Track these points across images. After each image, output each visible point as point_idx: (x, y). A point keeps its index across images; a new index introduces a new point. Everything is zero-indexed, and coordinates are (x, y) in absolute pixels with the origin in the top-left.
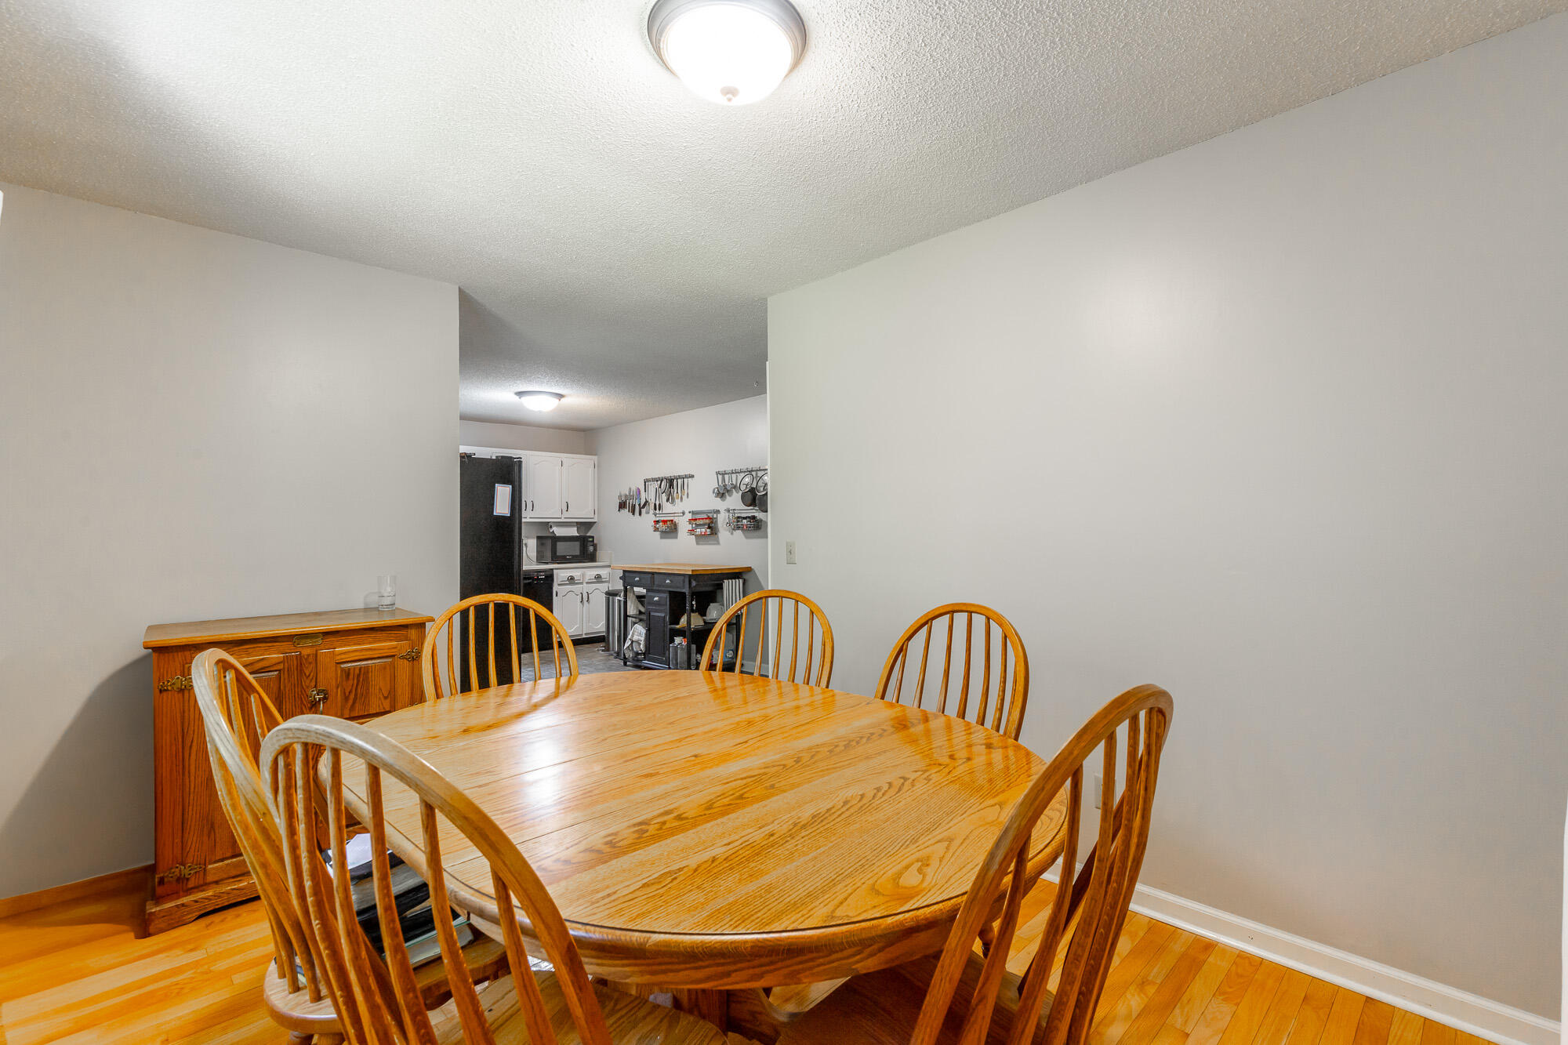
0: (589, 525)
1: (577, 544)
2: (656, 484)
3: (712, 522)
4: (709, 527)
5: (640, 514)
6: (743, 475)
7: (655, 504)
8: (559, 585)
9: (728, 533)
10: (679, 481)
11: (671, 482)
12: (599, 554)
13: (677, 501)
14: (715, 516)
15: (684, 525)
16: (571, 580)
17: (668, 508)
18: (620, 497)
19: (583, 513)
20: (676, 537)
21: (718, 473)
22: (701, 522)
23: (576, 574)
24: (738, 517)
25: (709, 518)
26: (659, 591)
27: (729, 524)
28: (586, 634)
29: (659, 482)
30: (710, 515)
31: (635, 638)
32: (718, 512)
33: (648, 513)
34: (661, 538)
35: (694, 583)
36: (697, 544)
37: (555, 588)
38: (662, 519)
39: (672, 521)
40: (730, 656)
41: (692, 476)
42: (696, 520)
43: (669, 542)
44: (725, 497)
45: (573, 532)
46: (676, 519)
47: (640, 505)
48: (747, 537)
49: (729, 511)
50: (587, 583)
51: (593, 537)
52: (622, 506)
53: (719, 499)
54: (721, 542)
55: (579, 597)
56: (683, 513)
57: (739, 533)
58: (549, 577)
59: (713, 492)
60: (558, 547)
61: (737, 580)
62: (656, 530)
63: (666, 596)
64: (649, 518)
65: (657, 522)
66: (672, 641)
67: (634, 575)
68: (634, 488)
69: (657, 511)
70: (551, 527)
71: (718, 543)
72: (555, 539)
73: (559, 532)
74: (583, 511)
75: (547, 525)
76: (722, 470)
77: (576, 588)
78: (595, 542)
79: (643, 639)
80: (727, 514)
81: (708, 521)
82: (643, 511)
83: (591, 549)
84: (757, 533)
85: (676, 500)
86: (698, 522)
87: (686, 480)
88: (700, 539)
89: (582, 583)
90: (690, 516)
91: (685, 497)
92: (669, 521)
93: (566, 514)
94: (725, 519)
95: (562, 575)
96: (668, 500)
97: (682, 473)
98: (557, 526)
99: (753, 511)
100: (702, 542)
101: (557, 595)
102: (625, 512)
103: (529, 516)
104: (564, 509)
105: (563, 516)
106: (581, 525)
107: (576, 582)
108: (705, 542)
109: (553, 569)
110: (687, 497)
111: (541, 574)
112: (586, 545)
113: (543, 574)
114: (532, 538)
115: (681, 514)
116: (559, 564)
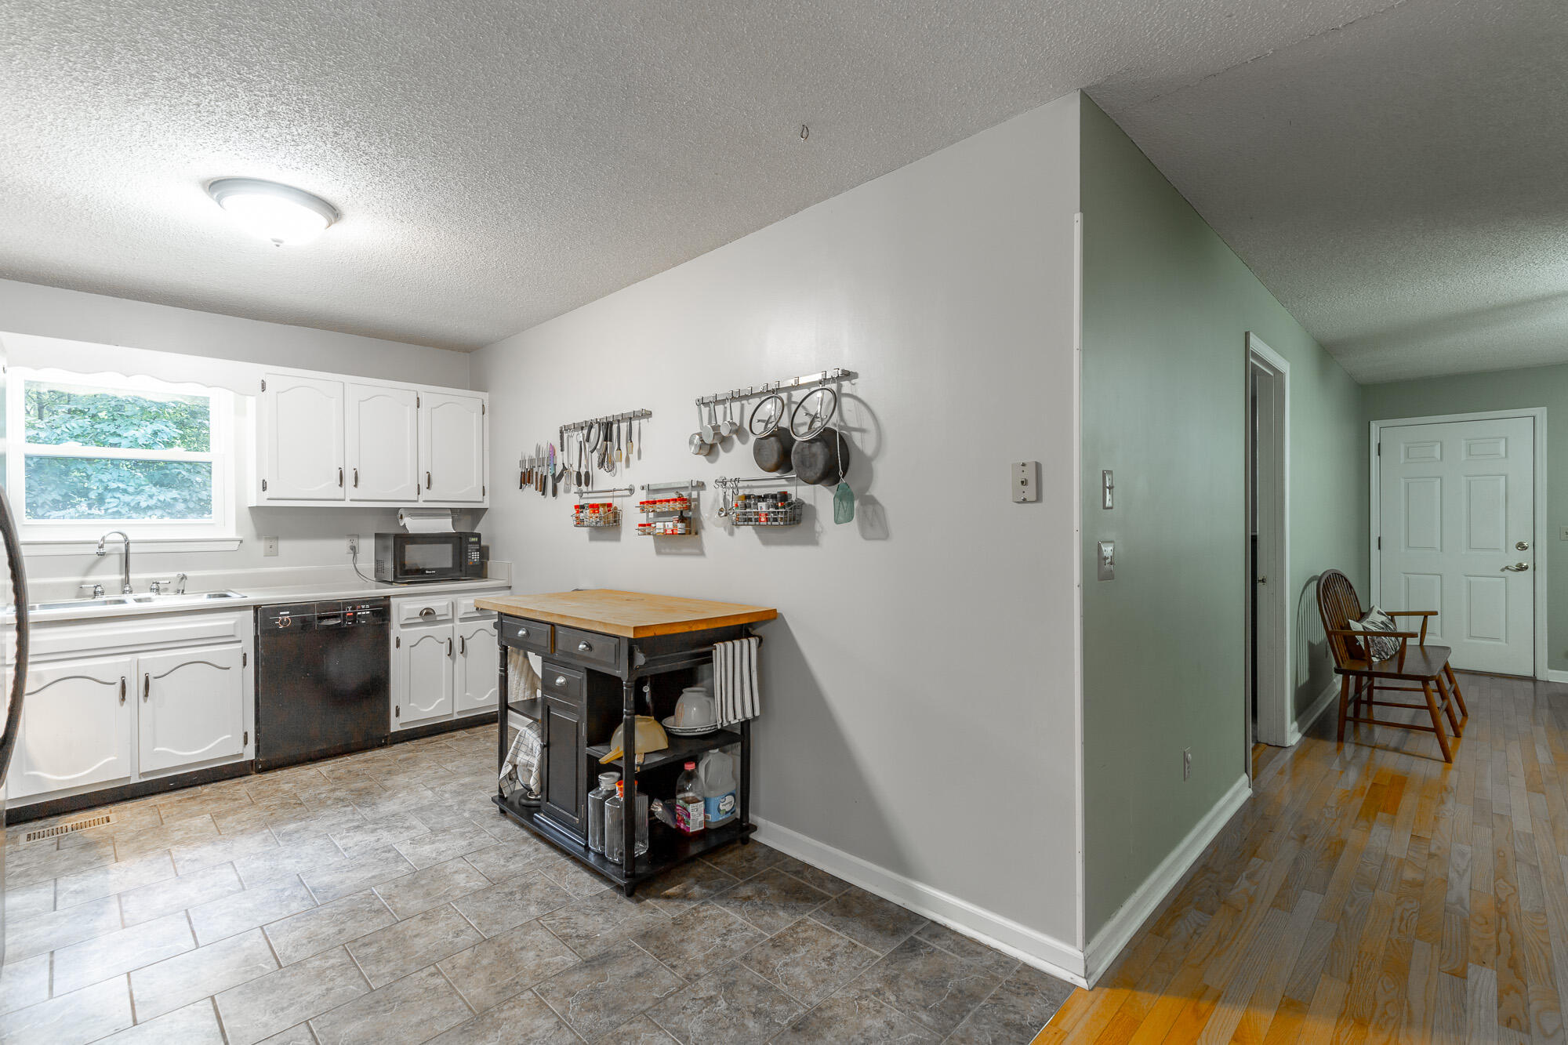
0: (476, 514)
1: (449, 548)
2: (579, 436)
3: (689, 508)
4: (682, 519)
5: (555, 493)
6: (756, 401)
7: (579, 474)
8: (403, 626)
9: (722, 533)
10: (624, 426)
11: (606, 428)
12: (491, 564)
13: (620, 465)
14: (694, 494)
15: (632, 516)
16: (428, 614)
17: (603, 480)
18: (522, 462)
19: (462, 492)
20: (617, 539)
21: (702, 403)
22: (665, 507)
23: (439, 604)
24: (748, 497)
25: (681, 499)
26: (566, 665)
27: (724, 511)
28: (459, 713)
29: (585, 432)
30: (685, 494)
31: (522, 758)
32: (701, 486)
33: (567, 491)
34: (592, 539)
35: (640, 659)
36: (659, 552)
37: (395, 631)
38: (592, 502)
39: (609, 505)
40: (728, 808)
41: (647, 415)
42: (654, 502)
43: (605, 547)
44: (718, 454)
45: (445, 525)
46: (616, 503)
47: (553, 475)
48: (766, 542)
49: (724, 483)
50: (462, 620)
51: (479, 536)
52: (526, 478)
53: (702, 458)
54: (706, 551)
55: (445, 647)
56: (631, 490)
57: (747, 532)
58: (381, 610)
59: (691, 442)
60: (406, 549)
61: (745, 641)
62: (579, 523)
63: (581, 676)
64: (570, 497)
65: (580, 508)
66: (593, 784)
68: (545, 447)
69: (584, 488)
70: (401, 518)
71: (702, 554)
72: (403, 540)
73: (415, 525)
74: (460, 489)
75: (394, 513)
76: (708, 394)
77: (441, 631)
78: (483, 543)
79: (535, 761)
80: (721, 491)
81: (678, 506)
82: (561, 485)
83: (475, 556)
84: (793, 532)
85: (618, 464)
86: (659, 507)
87: (635, 423)
88: (665, 541)
89: (452, 620)
90: (643, 496)
91: (634, 457)
92: (603, 505)
93: (426, 494)
94: (716, 501)
95: (407, 607)
96: (601, 464)
97: (627, 409)
98: (412, 515)
99: (783, 482)
100: (668, 551)
101: (398, 645)
102: (531, 489)
103: (350, 496)
104: (424, 485)
105: (422, 497)
106: (456, 514)
107: (438, 618)
108: (674, 551)
109: (389, 597)
110: (639, 458)
111: (363, 607)
112: (467, 548)
113: (368, 606)
114: (366, 536)
115: (627, 493)
116: (405, 585)
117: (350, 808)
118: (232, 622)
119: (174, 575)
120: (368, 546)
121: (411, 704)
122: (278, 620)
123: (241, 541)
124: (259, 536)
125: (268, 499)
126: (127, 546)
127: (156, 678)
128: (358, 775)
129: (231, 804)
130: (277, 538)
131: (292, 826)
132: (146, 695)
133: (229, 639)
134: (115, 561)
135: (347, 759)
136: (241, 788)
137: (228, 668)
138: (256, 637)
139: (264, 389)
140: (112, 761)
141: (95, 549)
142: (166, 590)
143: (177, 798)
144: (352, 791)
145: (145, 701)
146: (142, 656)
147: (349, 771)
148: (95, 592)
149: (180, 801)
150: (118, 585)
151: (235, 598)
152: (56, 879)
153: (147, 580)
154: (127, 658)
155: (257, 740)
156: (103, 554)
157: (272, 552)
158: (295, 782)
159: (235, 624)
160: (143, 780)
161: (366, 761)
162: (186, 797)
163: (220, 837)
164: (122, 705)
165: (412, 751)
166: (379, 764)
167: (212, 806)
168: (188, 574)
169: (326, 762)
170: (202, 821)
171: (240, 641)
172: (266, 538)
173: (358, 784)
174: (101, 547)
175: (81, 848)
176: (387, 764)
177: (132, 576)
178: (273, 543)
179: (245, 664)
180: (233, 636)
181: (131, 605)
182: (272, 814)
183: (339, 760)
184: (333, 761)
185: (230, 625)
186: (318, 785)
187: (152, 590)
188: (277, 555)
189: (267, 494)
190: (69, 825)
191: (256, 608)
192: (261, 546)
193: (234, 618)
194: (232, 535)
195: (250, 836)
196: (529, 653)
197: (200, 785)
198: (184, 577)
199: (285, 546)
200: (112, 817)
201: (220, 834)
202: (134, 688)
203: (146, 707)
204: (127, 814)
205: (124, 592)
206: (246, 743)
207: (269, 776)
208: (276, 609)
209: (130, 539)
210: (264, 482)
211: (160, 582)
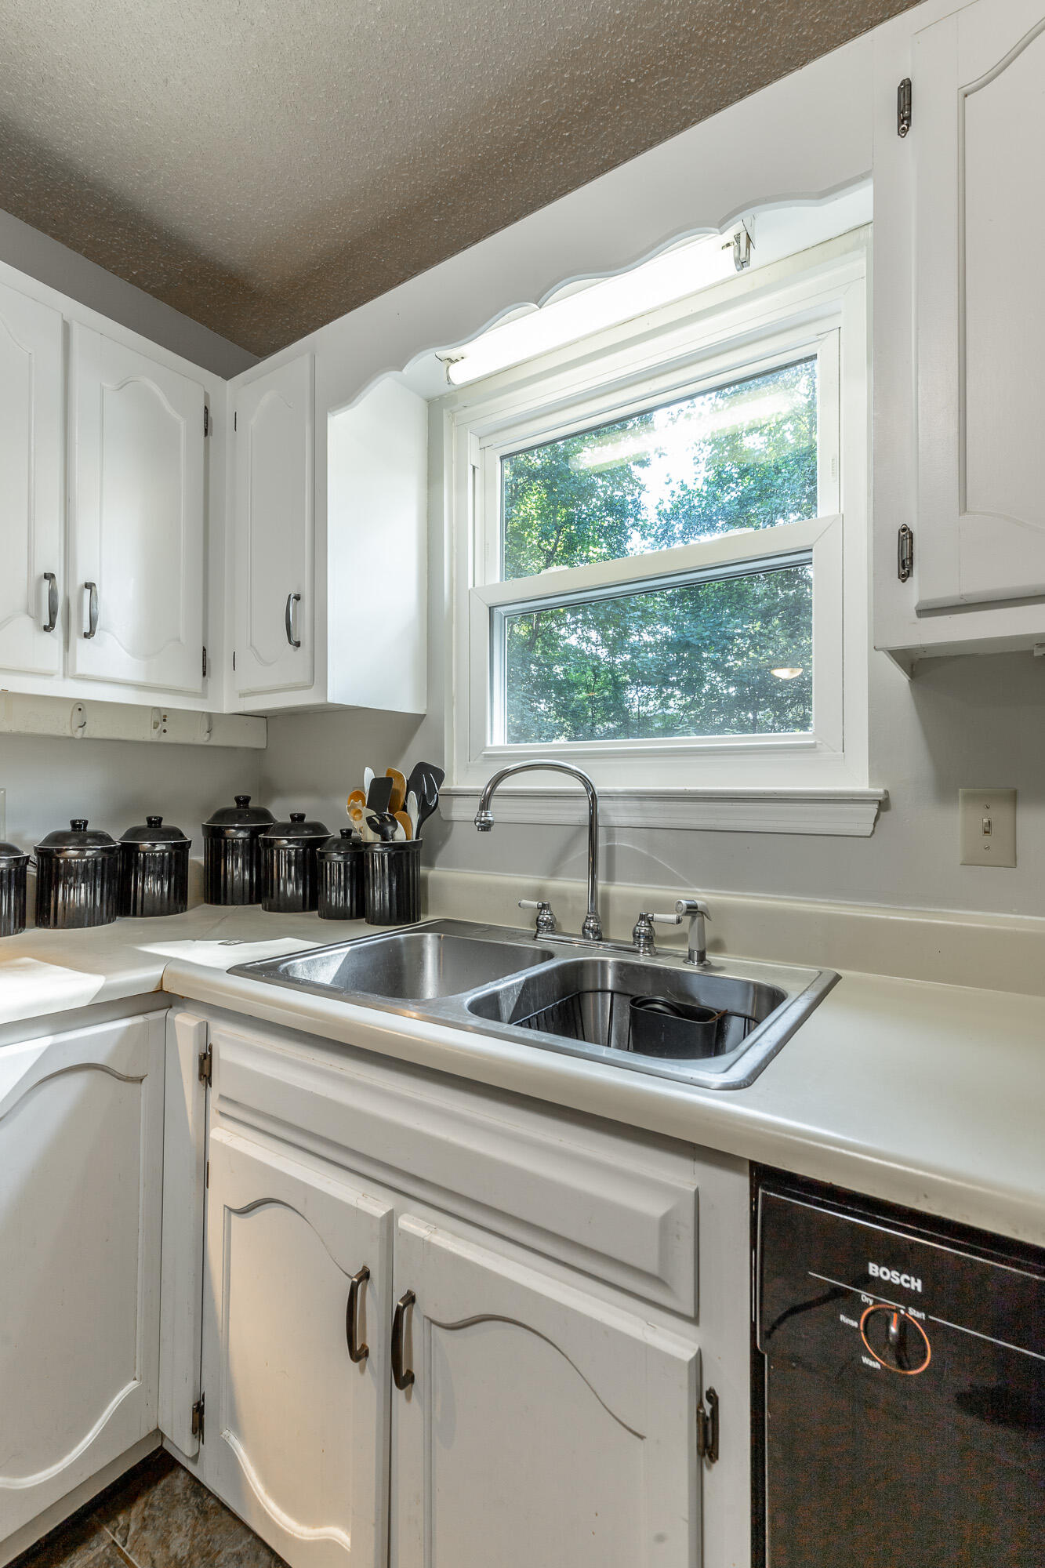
123: (884, 805)
124: (945, 788)
125: (921, 612)
126: (592, 805)
127: (429, 1321)
130: (1013, 798)
137: (641, 1437)
139: (907, 119)
156: (486, 827)
157: (994, 852)
171: (691, 1323)
172: (970, 798)
174: (484, 806)
178: (999, 814)
180: (661, 1280)
188: (1014, 862)
189: (915, 591)
192: (956, 826)
194: (858, 780)
209: (598, 788)
210: (906, 536)
211: (657, 916)
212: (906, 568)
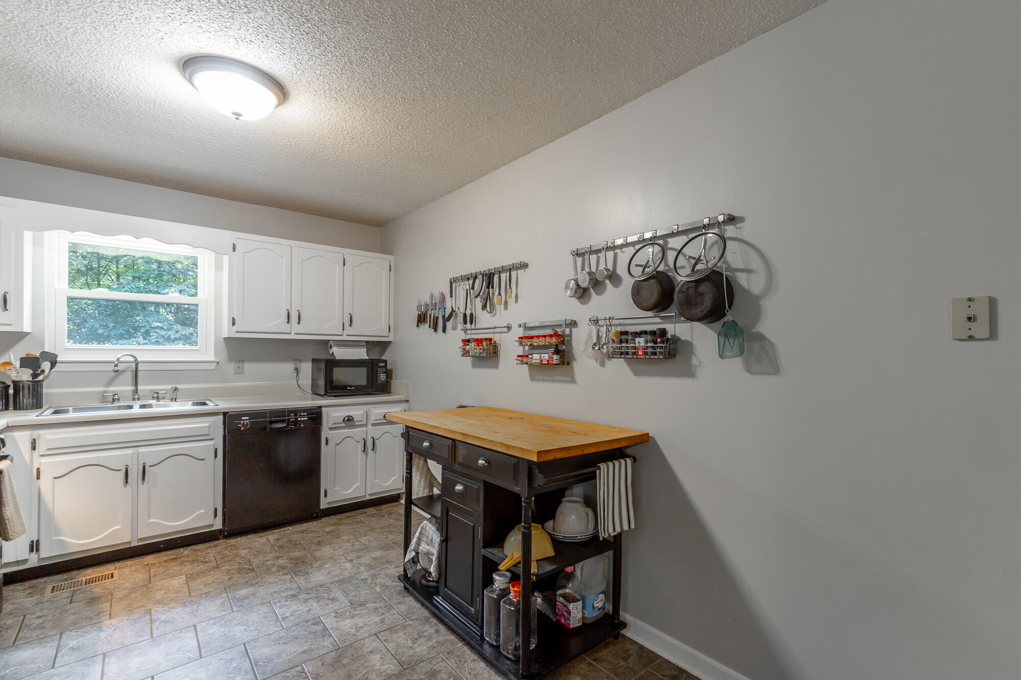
0: (384, 345)
1: (363, 371)
2: (467, 285)
3: (563, 343)
4: (557, 352)
5: (444, 330)
6: (630, 251)
7: (465, 315)
8: (331, 429)
9: (593, 364)
10: (503, 276)
11: (489, 278)
12: (395, 383)
13: (499, 308)
14: (567, 331)
15: (510, 347)
16: (349, 420)
17: (484, 319)
18: (419, 307)
19: (375, 330)
20: (496, 366)
21: (578, 254)
22: (541, 341)
23: (357, 413)
24: (622, 333)
25: (556, 335)
26: (463, 475)
27: (598, 344)
28: (370, 495)
29: (471, 282)
30: (559, 331)
31: (424, 547)
32: (574, 324)
33: (454, 328)
34: (474, 366)
35: (540, 480)
36: (532, 378)
37: (325, 433)
38: (475, 337)
39: (491, 340)
40: (600, 605)
41: (524, 266)
42: (532, 337)
43: (485, 373)
44: (590, 296)
45: (361, 354)
46: (496, 338)
47: (444, 316)
48: (637, 373)
49: (596, 321)
50: (373, 425)
51: (385, 362)
52: (421, 319)
53: (575, 300)
54: (578, 379)
55: (361, 445)
56: (509, 328)
57: (619, 365)
58: (316, 416)
59: (567, 287)
60: (334, 371)
61: (622, 461)
62: (465, 353)
63: (477, 486)
64: (456, 335)
65: (466, 342)
66: (488, 582)
67: (422, 436)
68: (437, 294)
69: (468, 326)
70: (331, 347)
71: (573, 381)
72: (332, 364)
73: (339, 353)
74: (371, 326)
75: (325, 344)
76: (583, 245)
77: (357, 433)
78: (388, 367)
79: (435, 551)
80: (594, 328)
81: (554, 340)
82: (449, 324)
83: (383, 377)
84: (670, 364)
85: (497, 307)
86: (535, 342)
87: (514, 273)
88: (539, 370)
89: (365, 425)
90: (521, 333)
91: (511, 301)
92: (486, 339)
93: (349, 331)
94: (590, 336)
95: (334, 415)
96: (484, 307)
97: (507, 262)
98: (338, 346)
99: (658, 320)
100: (541, 377)
101: (327, 444)
102: (425, 328)
103: (294, 332)
104: (347, 323)
105: (346, 333)
106: (370, 345)
107: (356, 424)
108: (546, 378)
109: (321, 407)
110: (516, 301)
111: (302, 414)
112: (377, 372)
113: (305, 414)
114: (306, 361)
115: (505, 330)
116: (333, 398)
117: (289, 577)
118: (207, 425)
119: (169, 387)
120: (307, 368)
121: (336, 488)
122: (240, 423)
123: (218, 363)
124: (230, 360)
125: (236, 332)
126: (137, 365)
127: (151, 466)
128: (296, 544)
129: (203, 567)
130: (243, 361)
131: (244, 592)
132: (144, 479)
133: (204, 437)
134: (129, 376)
135: (289, 529)
136: (210, 551)
137: (204, 460)
138: (224, 436)
139: (234, 250)
140: (118, 529)
141: (111, 367)
142: (164, 398)
143: (165, 558)
144: (291, 560)
145: (143, 484)
146: (141, 450)
147: (290, 541)
148: (113, 399)
149: (166, 561)
150: (130, 394)
151: (211, 406)
152: (61, 633)
153: (151, 391)
154: (130, 451)
155: (224, 514)
156: (118, 371)
157: (240, 372)
158: (250, 548)
159: (209, 426)
160: (141, 544)
161: (302, 532)
162: (171, 557)
163: (190, 599)
164: (125, 487)
165: (335, 524)
166: (312, 535)
167: (188, 568)
168: (179, 386)
169: (273, 531)
170: (177, 582)
171: (213, 439)
172: (235, 361)
173: (296, 553)
174: (116, 366)
175: (88, 602)
176: (317, 535)
177: (139, 388)
178: (240, 364)
179: (216, 456)
180: (208, 435)
181: (136, 410)
182: (230, 578)
183: (283, 529)
184: (278, 530)
185: (205, 426)
186: (266, 552)
187: (153, 398)
188: (243, 373)
189: (235, 328)
190: (84, 579)
191: (225, 414)
192: (232, 367)
193: (210, 421)
194: (212, 358)
195: (212, 599)
196: (428, 460)
197: (182, 547)
198: (176, 389)
199: (248, 367)
200: (116, 573)
201: (190, 596)
202: (134, 475)
203: (143, 488)
204: (127, 571)
205: (134, 399)
206: (216, 516)
207: (232, 541)
208: (239, 415)
209: (138, 360)
210: (233, 319)
211: (160, 392)
212: (234, 324)
